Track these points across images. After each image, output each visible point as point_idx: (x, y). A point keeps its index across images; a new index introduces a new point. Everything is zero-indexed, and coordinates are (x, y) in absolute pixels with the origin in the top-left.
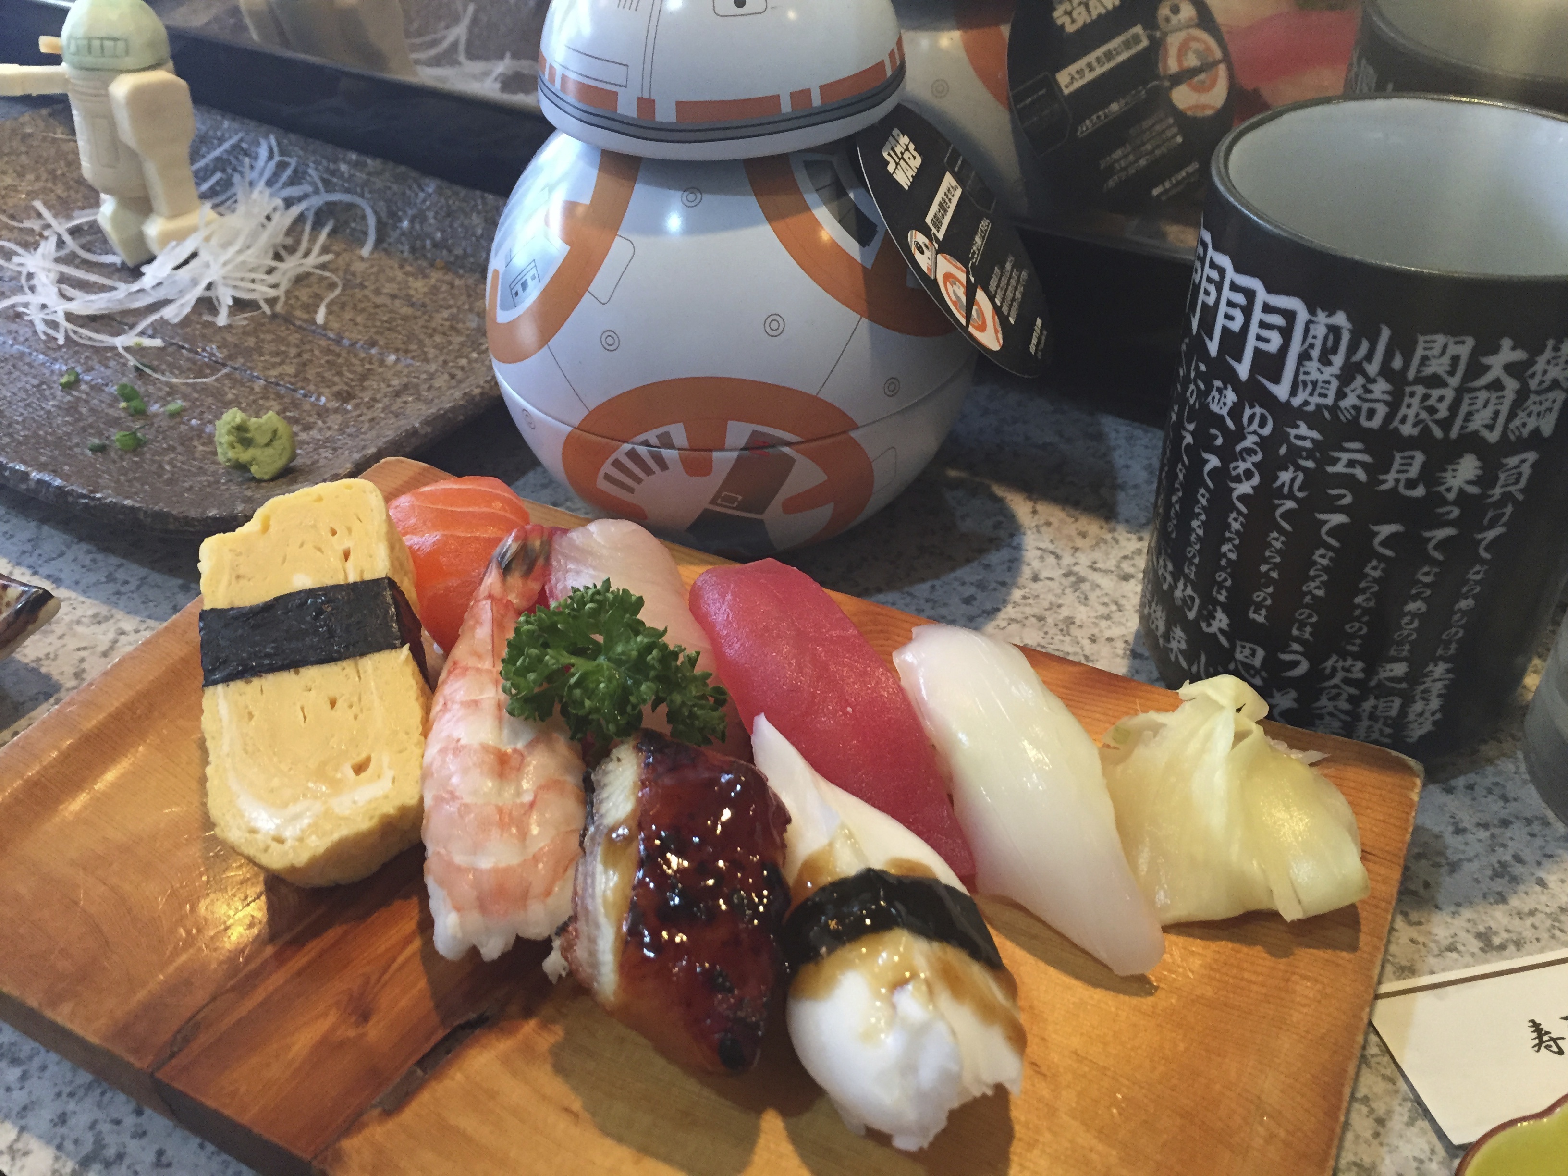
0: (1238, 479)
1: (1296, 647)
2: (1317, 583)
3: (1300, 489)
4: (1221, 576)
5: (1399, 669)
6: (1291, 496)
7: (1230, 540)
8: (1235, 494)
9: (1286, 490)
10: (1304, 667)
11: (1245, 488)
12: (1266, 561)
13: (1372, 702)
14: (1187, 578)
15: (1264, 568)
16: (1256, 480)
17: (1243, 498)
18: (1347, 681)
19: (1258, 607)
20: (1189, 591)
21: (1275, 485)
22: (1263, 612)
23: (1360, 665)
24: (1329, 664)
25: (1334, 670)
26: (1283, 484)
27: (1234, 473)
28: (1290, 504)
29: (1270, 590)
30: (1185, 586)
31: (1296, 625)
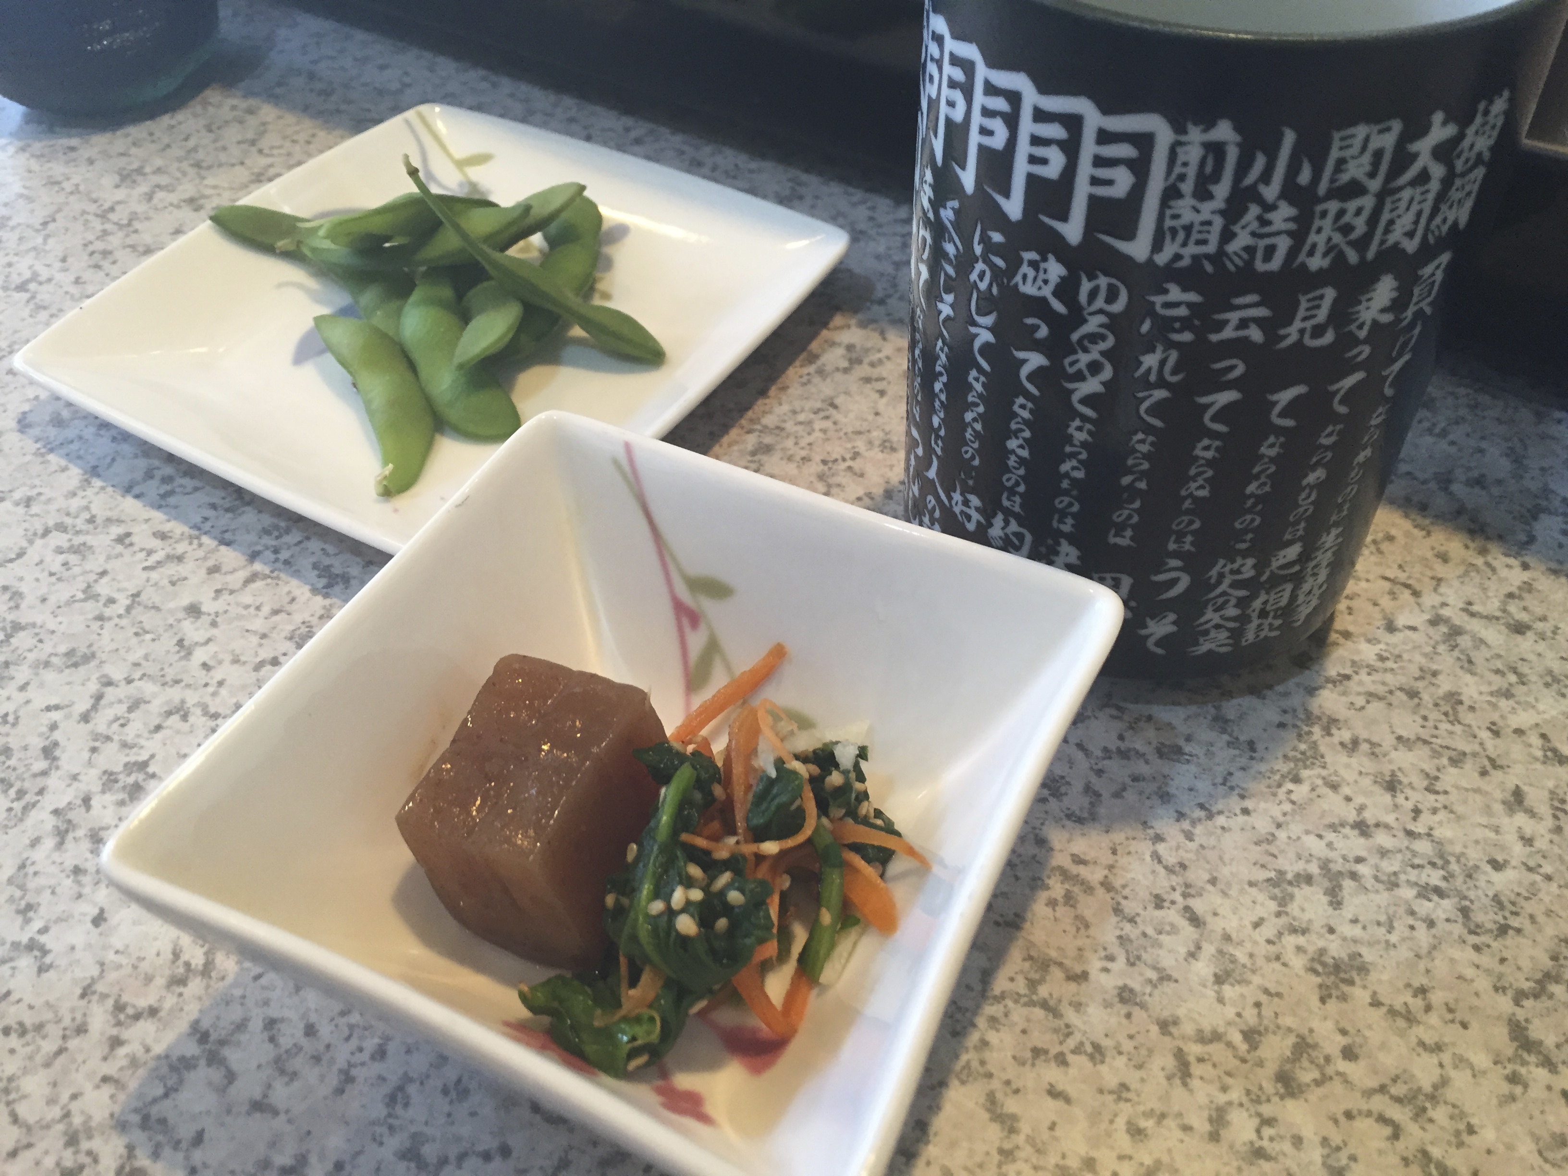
0: (1079, 377)
1: (1174, 563)
2: (1200, 481)
3: (1174, 372)
4: (1061, 502)
5: (1292, 552)
6: (1161, 383)
7: (1073, 455)
8: (1075, 398)
9: (1153, 378)
10: (1185, 581)
11: (1092, 386)
12: (1128, 471)
13: (1263, 597)
14: (1008, 514)
15: (1126, 480)
16: (1107, 373)
17: (1086, 400)
18: (1235, 585)
19: (1120, 529)
20: (1014, 527)
21: (1137, 374)
22: (1129, 533)
23: (1250, 562)
24: (1214, 573)
25: (1221, 576)
26: (1149, 370)
27: (1071, 370)
28: (1160, 394)
29: (1137, 504)
30: (1007, 523)
31: (1173, 538)
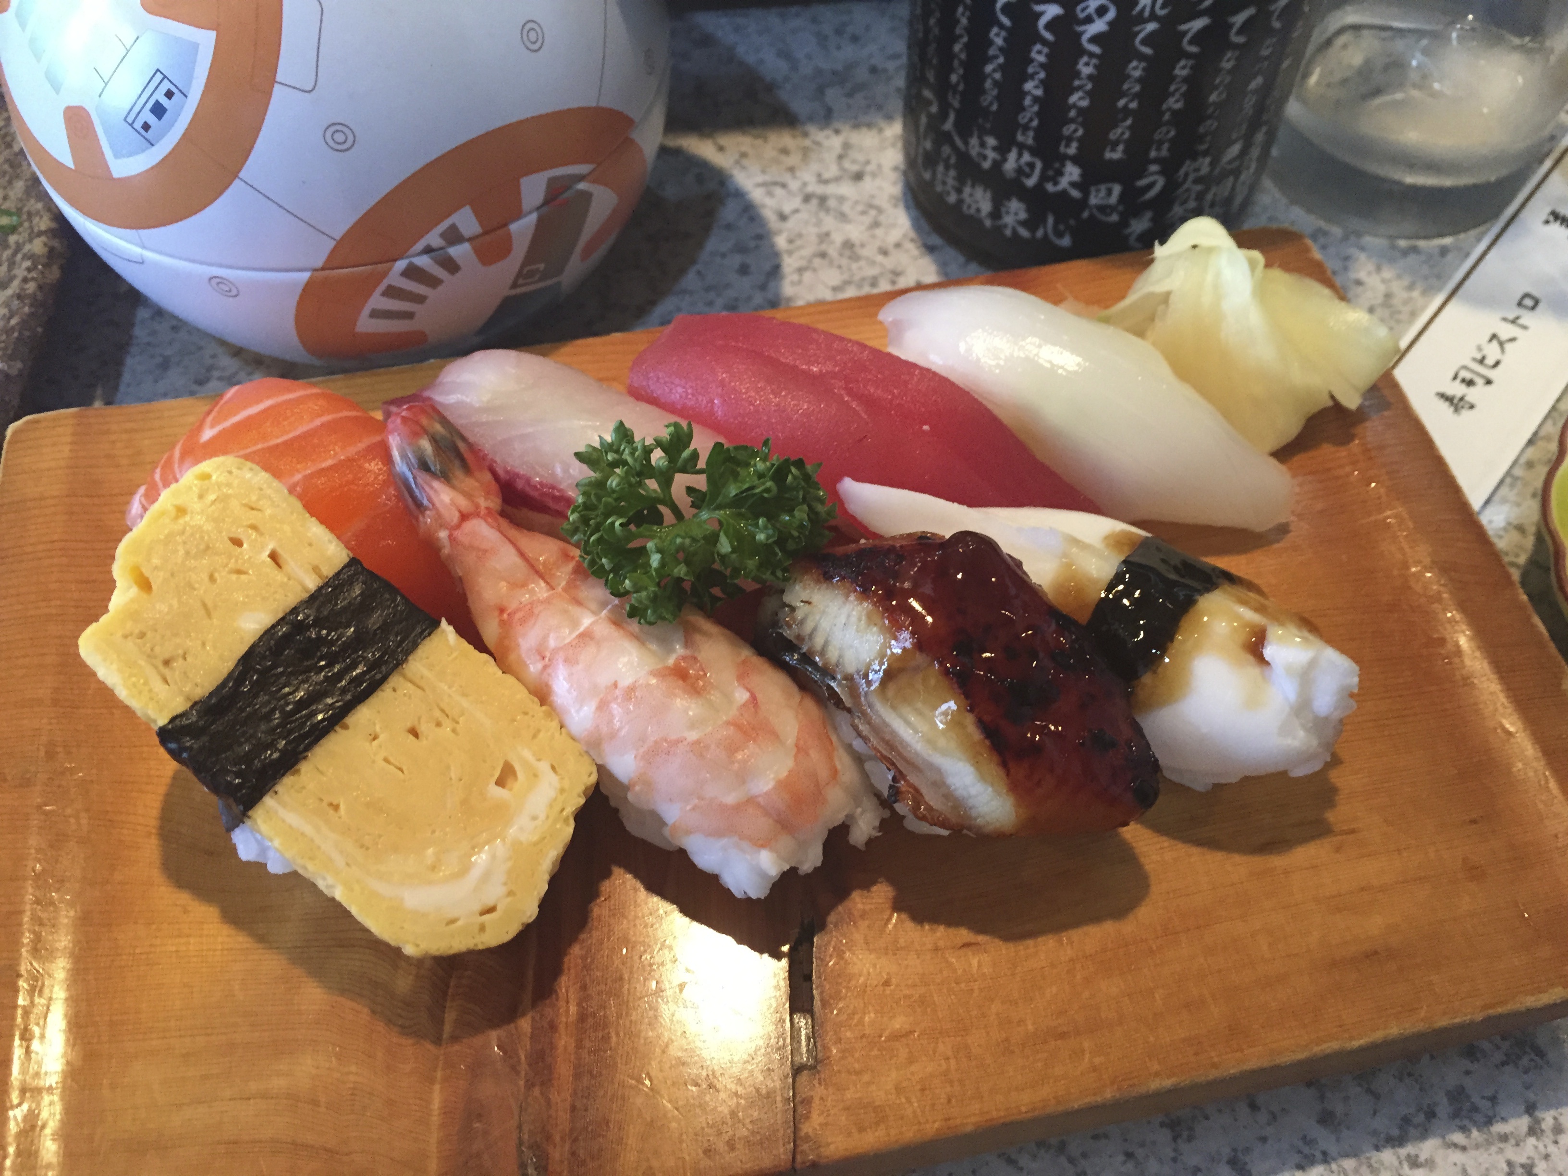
0: (1089, 20)
1: (1154, 168)
2: (1177, 96)
4: (1067, 130)
5: (1235, 149)
6: (1153, 17)
7: (1080, 88)
8: (1085, 38)
9: (1147, 14)
10: (1161, 182)
11: (1099, 26)
12: (1122, 95)
13: (1214, 190)
14: (1022, 147)
15: (1121, 103)
16: (1111, 14)
17: (1094, 39)
18: (1196, 181)
19: (1114, 145)
20: (1027, 157)
21: (1134, 13)
22: (1121, 148)
23: (1208, 160)
24: (1182, 172)
25: (1187, 175)
26: (1144, 8)
27: (1082, 16)
28: (1151, 27)
29: (1129, 122)
30: (1020, 155)
31: (1154, 147)
